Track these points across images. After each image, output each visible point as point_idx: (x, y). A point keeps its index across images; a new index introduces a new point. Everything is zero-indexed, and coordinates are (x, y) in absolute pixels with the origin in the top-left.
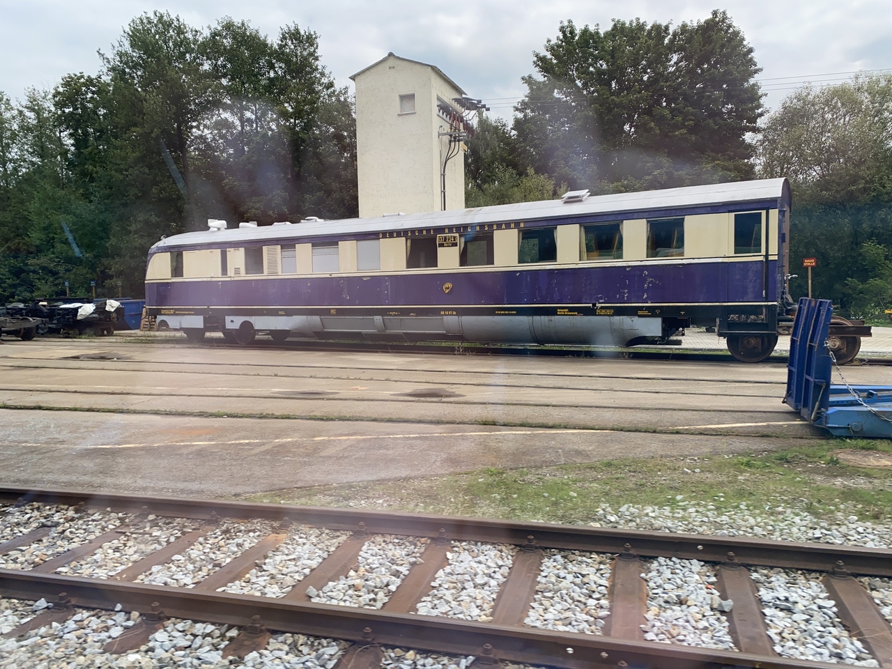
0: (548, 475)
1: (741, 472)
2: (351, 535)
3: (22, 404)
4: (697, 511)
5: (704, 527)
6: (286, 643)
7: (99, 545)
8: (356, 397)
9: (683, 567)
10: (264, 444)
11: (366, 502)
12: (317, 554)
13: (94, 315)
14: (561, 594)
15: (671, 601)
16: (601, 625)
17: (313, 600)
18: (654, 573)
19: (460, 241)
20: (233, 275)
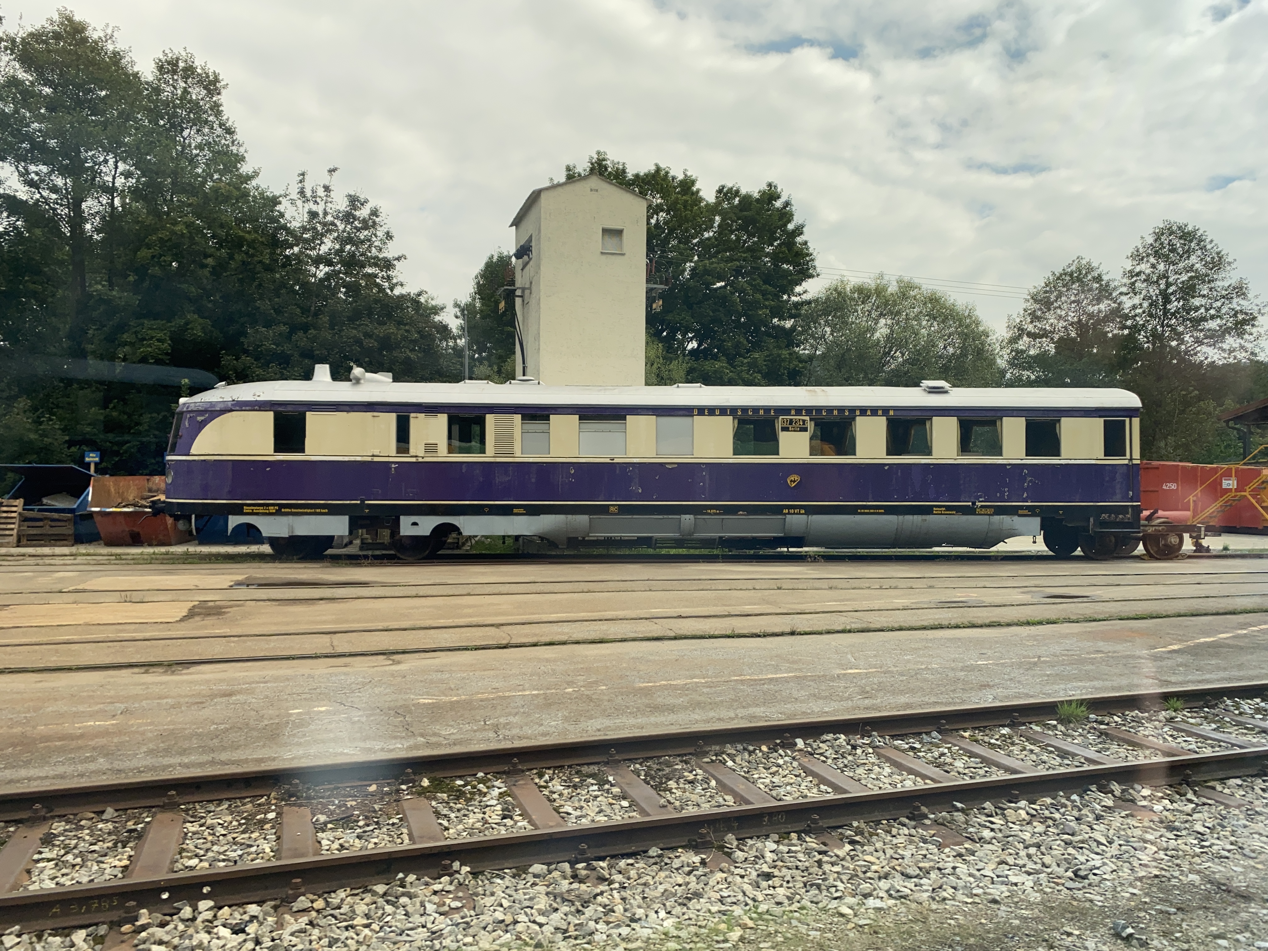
19: (811, 426)
20: (421, 453)
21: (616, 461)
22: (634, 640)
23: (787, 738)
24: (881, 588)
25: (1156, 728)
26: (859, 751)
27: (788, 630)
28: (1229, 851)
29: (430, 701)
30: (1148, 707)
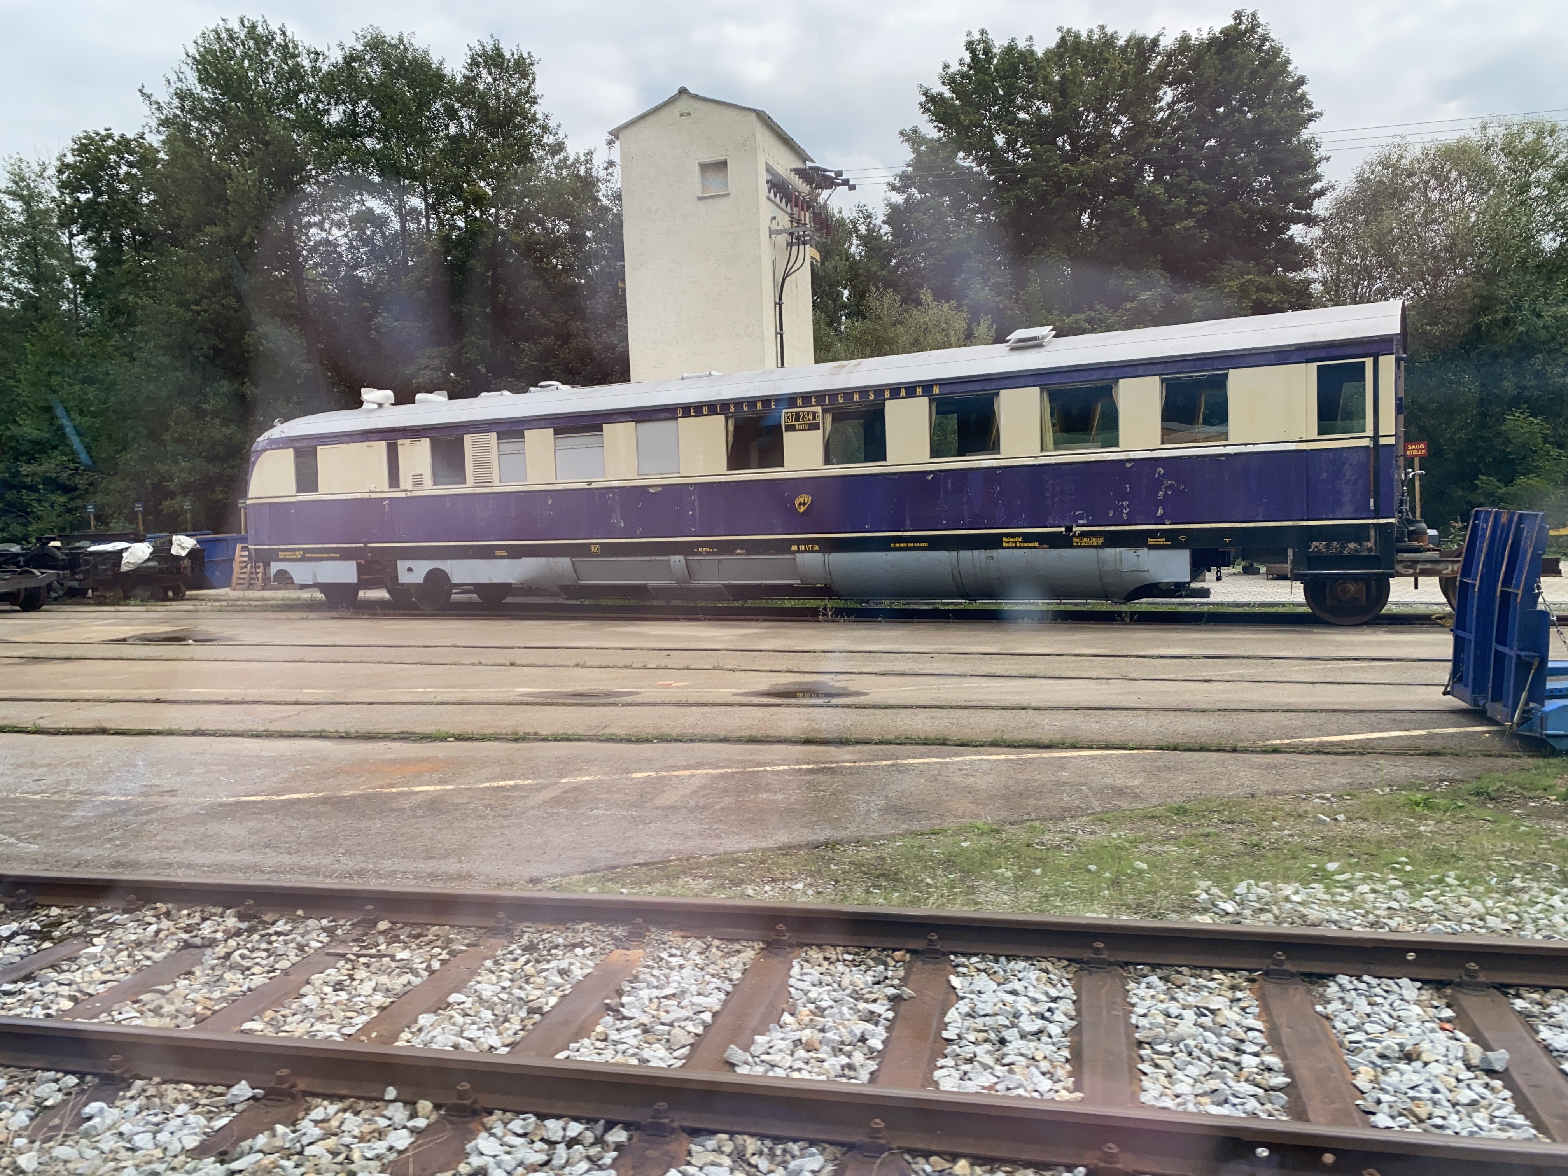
0: (1080, 832)
1: (1422, 818)
2: (762, 949)
3: (70, 725)
4: (1374, 891)
5: (1398, 919)
6: (722, 1152)
7: (306, 977)
8: (674, 700)
9: (1387, 992)
10: (544, 787)
11: (774, 888)
12: (713, 986)
13: (151, 564)
14: (1186, 1046)
15: (1391, 1055)
16: (1283, 1102)
17: (739, 1070)
18: (1336, 1005)
19: (824, 421)
20: (409, 486)
21: (594, 485)
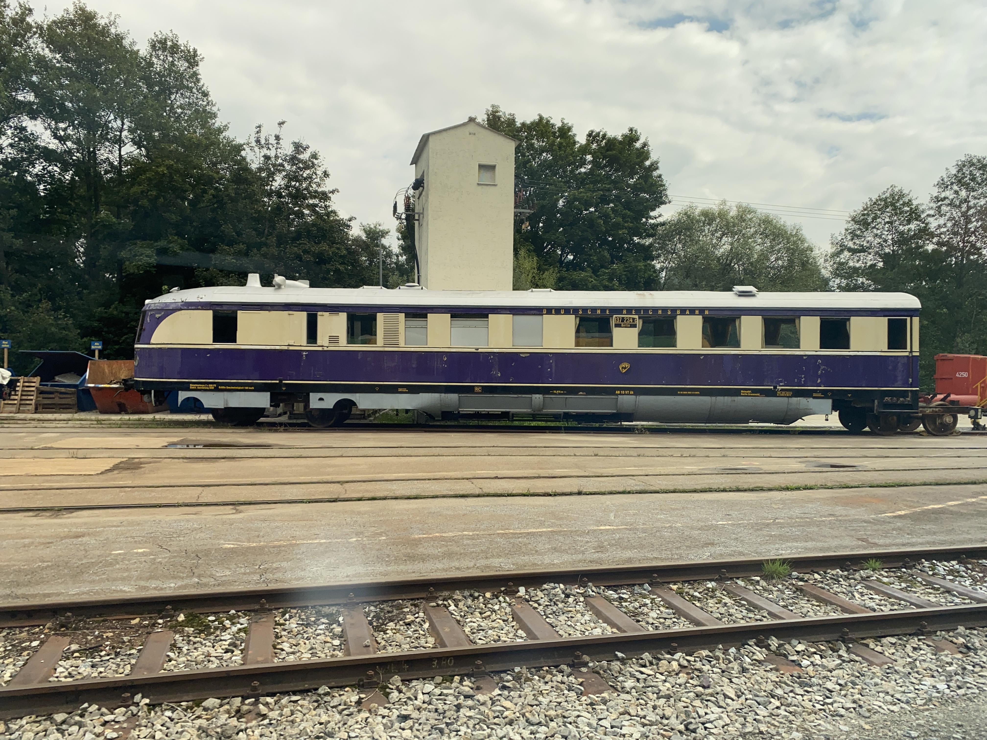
19: (639, 323)
20: (327, 344)
21: (480, 350)
22: (444, 496)
23: (510, 587)
24: (682, 456)
25: (850, 586)
26: (571, 600)
27: (576, 490)
28: (847, 709)
29: (232, 546)
30: (849, 566)
